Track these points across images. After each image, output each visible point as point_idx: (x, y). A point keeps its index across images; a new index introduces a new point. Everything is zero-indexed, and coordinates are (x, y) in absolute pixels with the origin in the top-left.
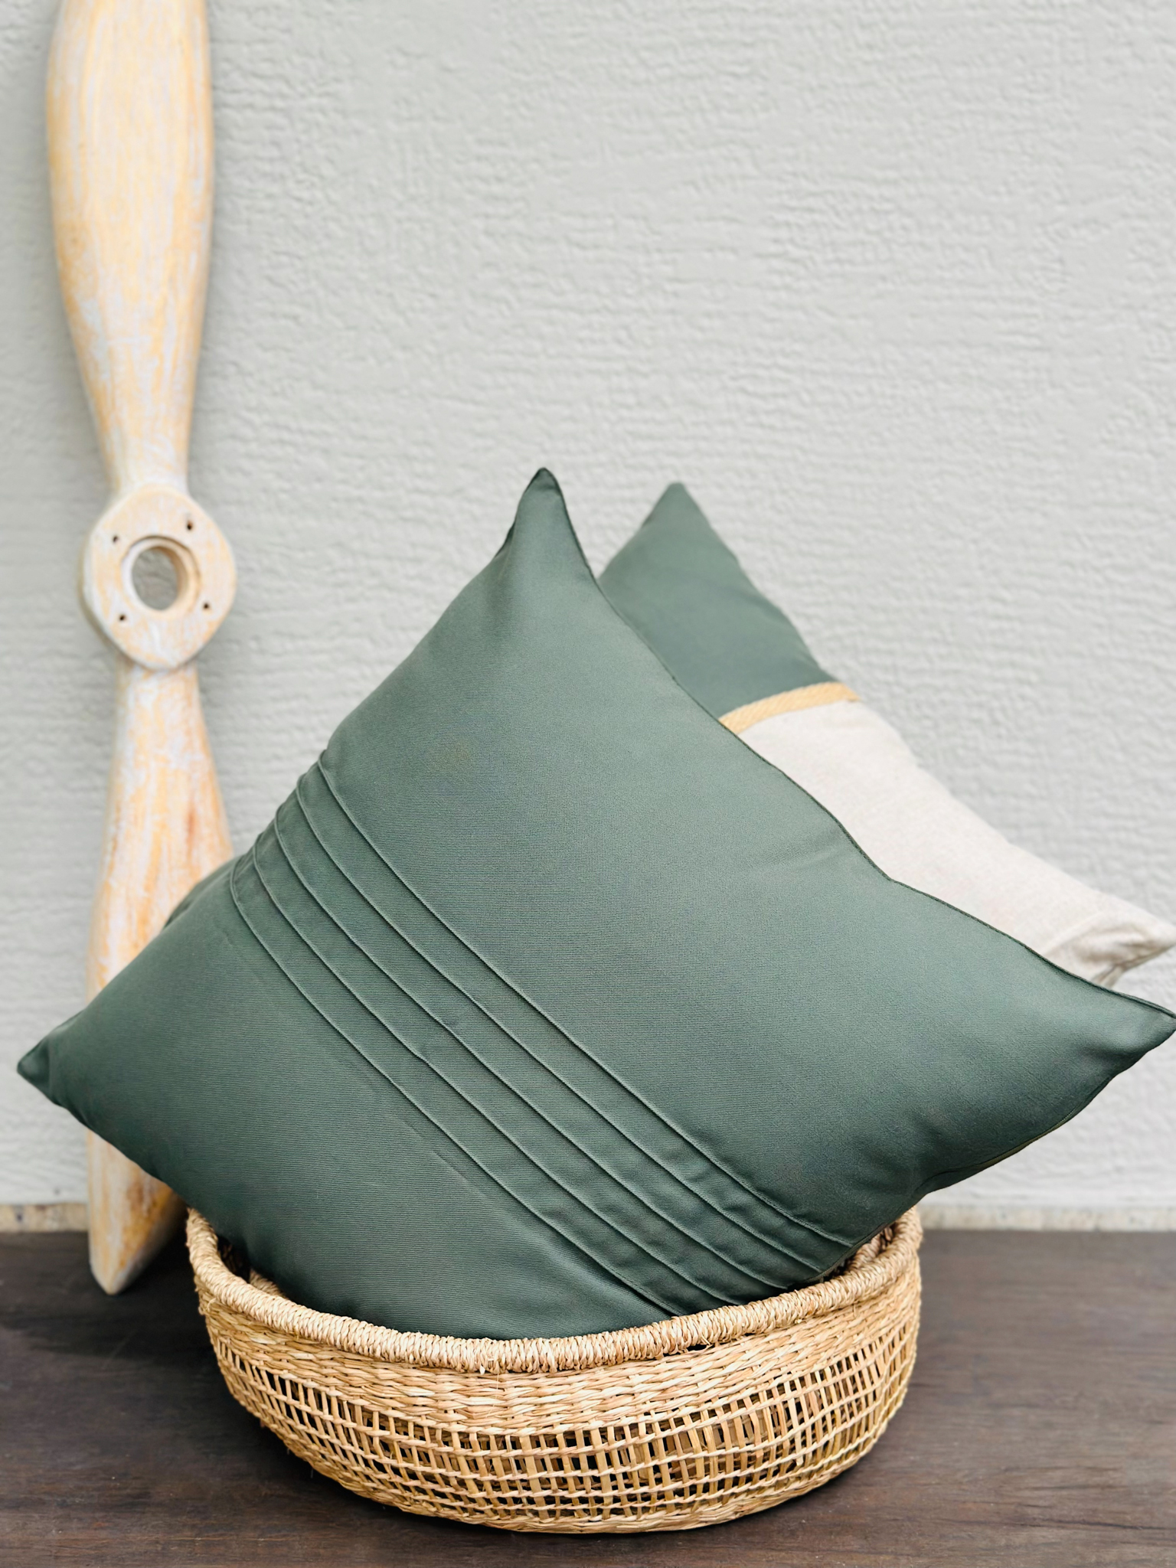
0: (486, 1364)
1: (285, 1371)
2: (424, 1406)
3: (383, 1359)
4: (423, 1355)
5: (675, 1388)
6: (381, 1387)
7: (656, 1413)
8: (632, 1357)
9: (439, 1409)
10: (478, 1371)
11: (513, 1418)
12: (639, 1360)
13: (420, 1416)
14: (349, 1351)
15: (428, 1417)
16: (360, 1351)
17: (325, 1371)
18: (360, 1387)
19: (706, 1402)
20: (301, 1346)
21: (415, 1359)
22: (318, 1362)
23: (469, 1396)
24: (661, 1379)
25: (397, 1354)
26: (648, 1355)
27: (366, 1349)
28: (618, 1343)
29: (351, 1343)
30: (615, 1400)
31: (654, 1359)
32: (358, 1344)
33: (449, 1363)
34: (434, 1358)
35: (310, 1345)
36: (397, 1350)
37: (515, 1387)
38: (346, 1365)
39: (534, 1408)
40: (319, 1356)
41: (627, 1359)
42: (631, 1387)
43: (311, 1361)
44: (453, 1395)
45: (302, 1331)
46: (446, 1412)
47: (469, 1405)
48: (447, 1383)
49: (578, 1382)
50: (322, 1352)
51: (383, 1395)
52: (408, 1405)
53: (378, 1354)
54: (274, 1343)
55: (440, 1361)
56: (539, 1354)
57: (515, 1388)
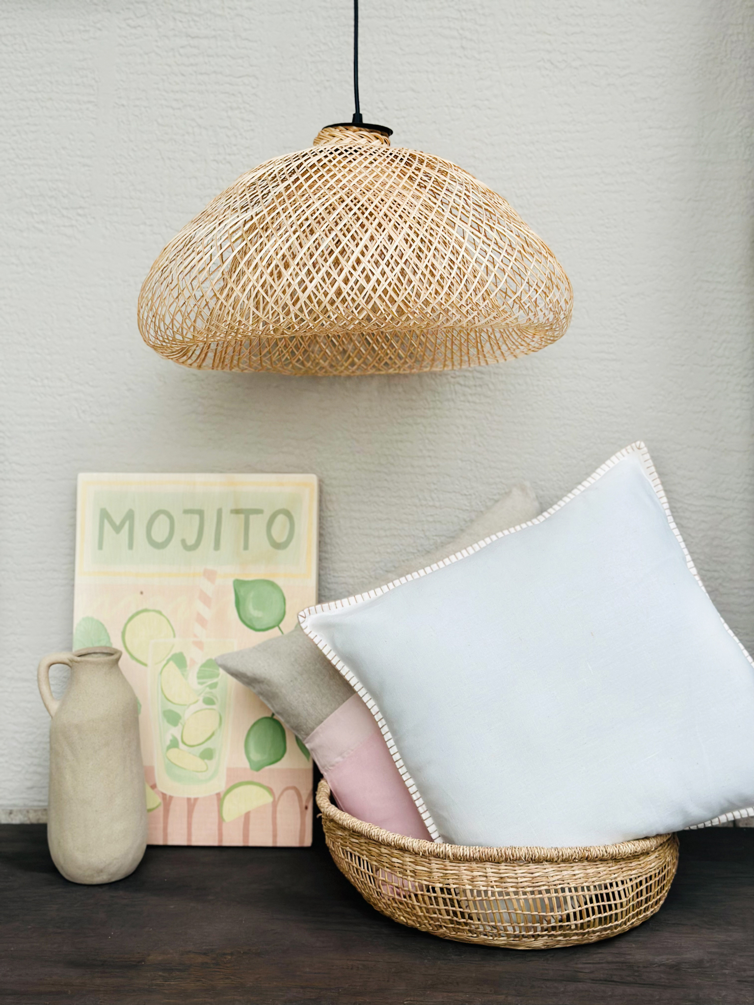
54: (344, 835)
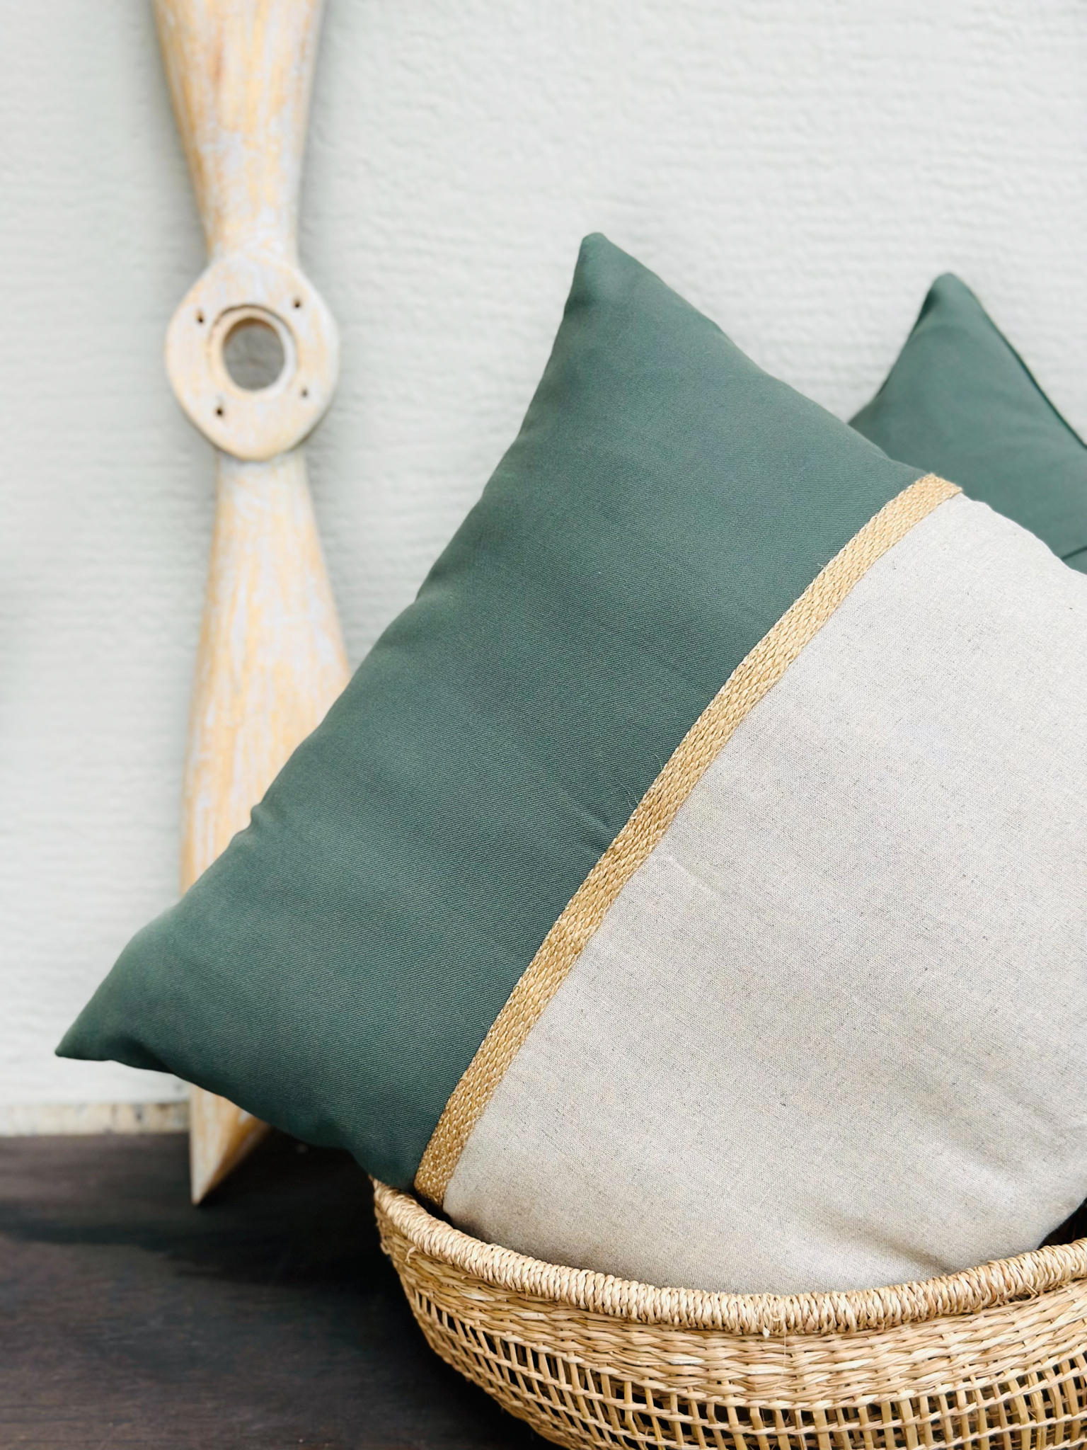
0: (771, 1325)
1: (508, 1333)
2: (690, 1376)
3: (639, 1321)
4: (692, 1315)
5: (999, 1348)
6: (637, 1354)
7: (977, 1378)
8: (947, 1311)
9: (709, 1380)
10: (761, 1333)
11: (804, 1389)
12: (954, 1315)
13: (686, 1388)
14: (596, 1311)
15: (697, 1389)
16: (611, 1312)
17: (561, 1334)
18: (607, 1353)
19: (1034, 1363)
20: (530, 1305)
21: (680, 1321)
22: (552, 1323)
23: (747, 1364)
24: (981, 1338)
25: (659, 1315)
26: (966, 1308)
27: (618, 1309)
28: (930, 1296)
29: (599, 1303)
30: (929, 1365)
31: (971, 1314)
32: (608, 1303)
33: (724, 1325)
34: (706, 1318)
35: (541, 1303)
36: (659, 1310)
37: (805, 1352)
38: (589, 1328)
39: (828, 1376)
40: (553, 1316)
41: (940, 1314)
42: (946, 1348)
43: (542, 1321)
44: (727, 1363)
45: (533, 1289)
46: (719, 1383)
47: (749, 1375)
48: (720, 1349)
49: (882, 1344)
50: (556, 1312)
51: (638, 1363)
52: (670, 1375)
53: (634, 1315)
54: (491, 1299)
55: (713, 1322)
56: (836, 1312)
57: (806, 1354)
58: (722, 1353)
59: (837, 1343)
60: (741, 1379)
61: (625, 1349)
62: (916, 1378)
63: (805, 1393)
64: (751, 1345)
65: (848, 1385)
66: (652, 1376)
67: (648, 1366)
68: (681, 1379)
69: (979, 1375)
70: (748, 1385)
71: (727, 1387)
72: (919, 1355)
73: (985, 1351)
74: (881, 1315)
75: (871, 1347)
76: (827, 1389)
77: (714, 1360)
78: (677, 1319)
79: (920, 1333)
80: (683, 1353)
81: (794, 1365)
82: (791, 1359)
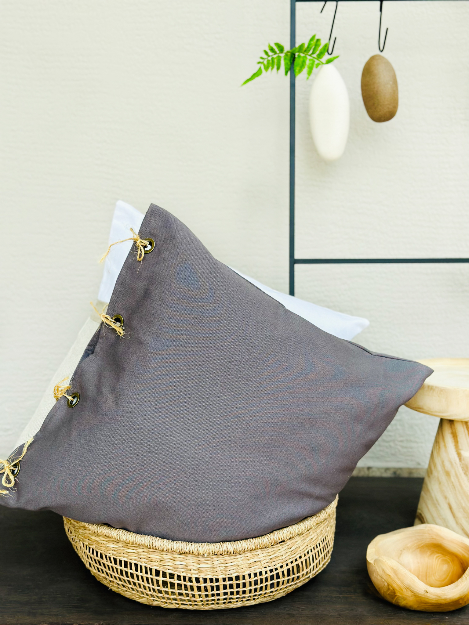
0: (207, 553)
1: (122, 557)
2: (182, 568)
3: (166, 551)
4: (183, 550)
5: (275, 557)
6: (165, 562)
8: (261, 547)
9: (187, 570)
10: (204, 555)
13: (180, 572)
14: (153, 548)
15: (183, 572)
16: (158, 549)
17: (141, 556)
18: (155, 562)
19: (285, 561)
20: (131, 548)
22: (138, 553)
23: (199, 564)
24: (270, 555)
25: (172, 550)
27: (160, 547)
28: (256, 543)
29: (154, 546)
31: (268, 547)
32: (157, 546)
33: (193, 553)
34: (187, 550)
35: (134, 547)
36: (173, 548)
38: (150, 554)
39: (224, 568)
40: (138, 551)
42: (260, 558)
43: (134, 553)
44: (193, 564)
45: (133, 542)
46: (190, 570)
47: (200, 568)
49: (240, 558)
50: (139, 549)
51: (165, 565)
52: (175, 568)
55: (190, 552)
56: (227, 549)
57: (217, 561)
58: (191, 561)
59: (227, 558)
60: (197, 569)
61: (161, 560)
62: (250, 568)
63: (217, 573)
64: (201, 559)
65: (230, 570)
66: (169, 569)
67: (168, 566)
68: (178, 569)
69: (269, 566)
70: (199, 570)
71: (193, 571)
72: (252, 561)
73: (271, 559)
74: (241, 549)
75: (237, 559)
76: (224, 571)
77: (189, 563)
78: (178, 551)
79: (252, 554)
80: (180, 561)
81: (214, 564)
82: (213, 563)
